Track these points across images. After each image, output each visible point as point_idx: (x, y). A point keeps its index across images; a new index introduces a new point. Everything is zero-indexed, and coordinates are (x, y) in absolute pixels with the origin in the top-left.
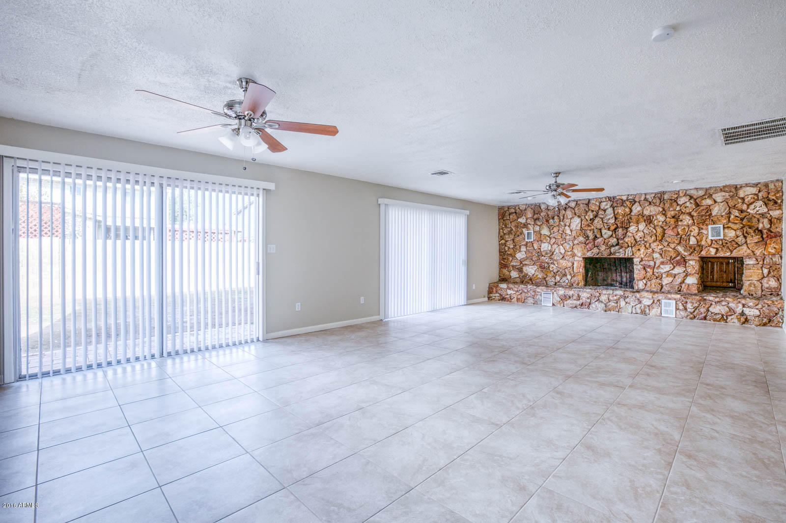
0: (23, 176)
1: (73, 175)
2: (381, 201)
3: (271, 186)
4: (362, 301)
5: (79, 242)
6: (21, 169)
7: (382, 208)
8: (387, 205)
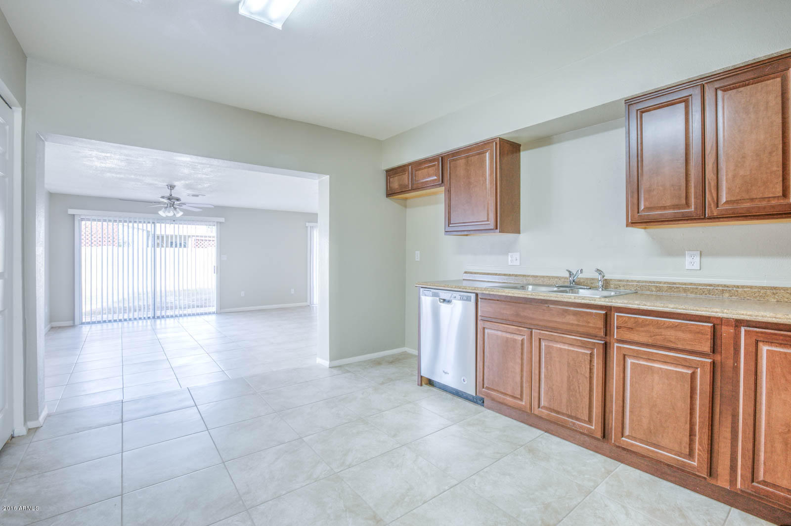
0: (83, 223)
1: (107, 221)
2: (307, 224)
3: (222, 220)
4: (292, 293)
5: (131, 248)
6: (82, 220)
7: (309, 228)
8: (312, 227)
